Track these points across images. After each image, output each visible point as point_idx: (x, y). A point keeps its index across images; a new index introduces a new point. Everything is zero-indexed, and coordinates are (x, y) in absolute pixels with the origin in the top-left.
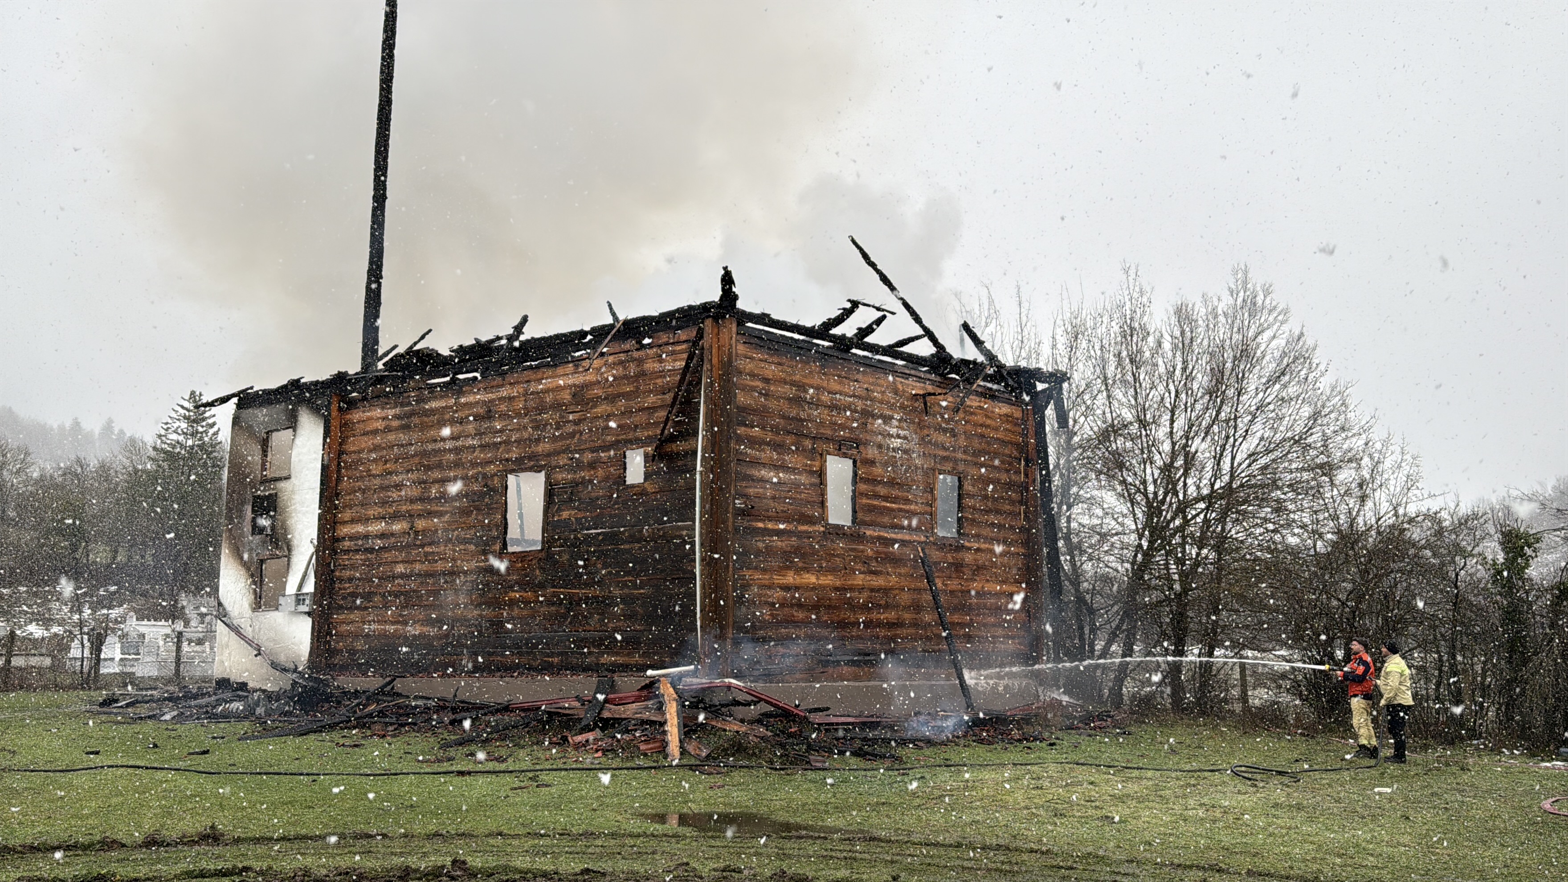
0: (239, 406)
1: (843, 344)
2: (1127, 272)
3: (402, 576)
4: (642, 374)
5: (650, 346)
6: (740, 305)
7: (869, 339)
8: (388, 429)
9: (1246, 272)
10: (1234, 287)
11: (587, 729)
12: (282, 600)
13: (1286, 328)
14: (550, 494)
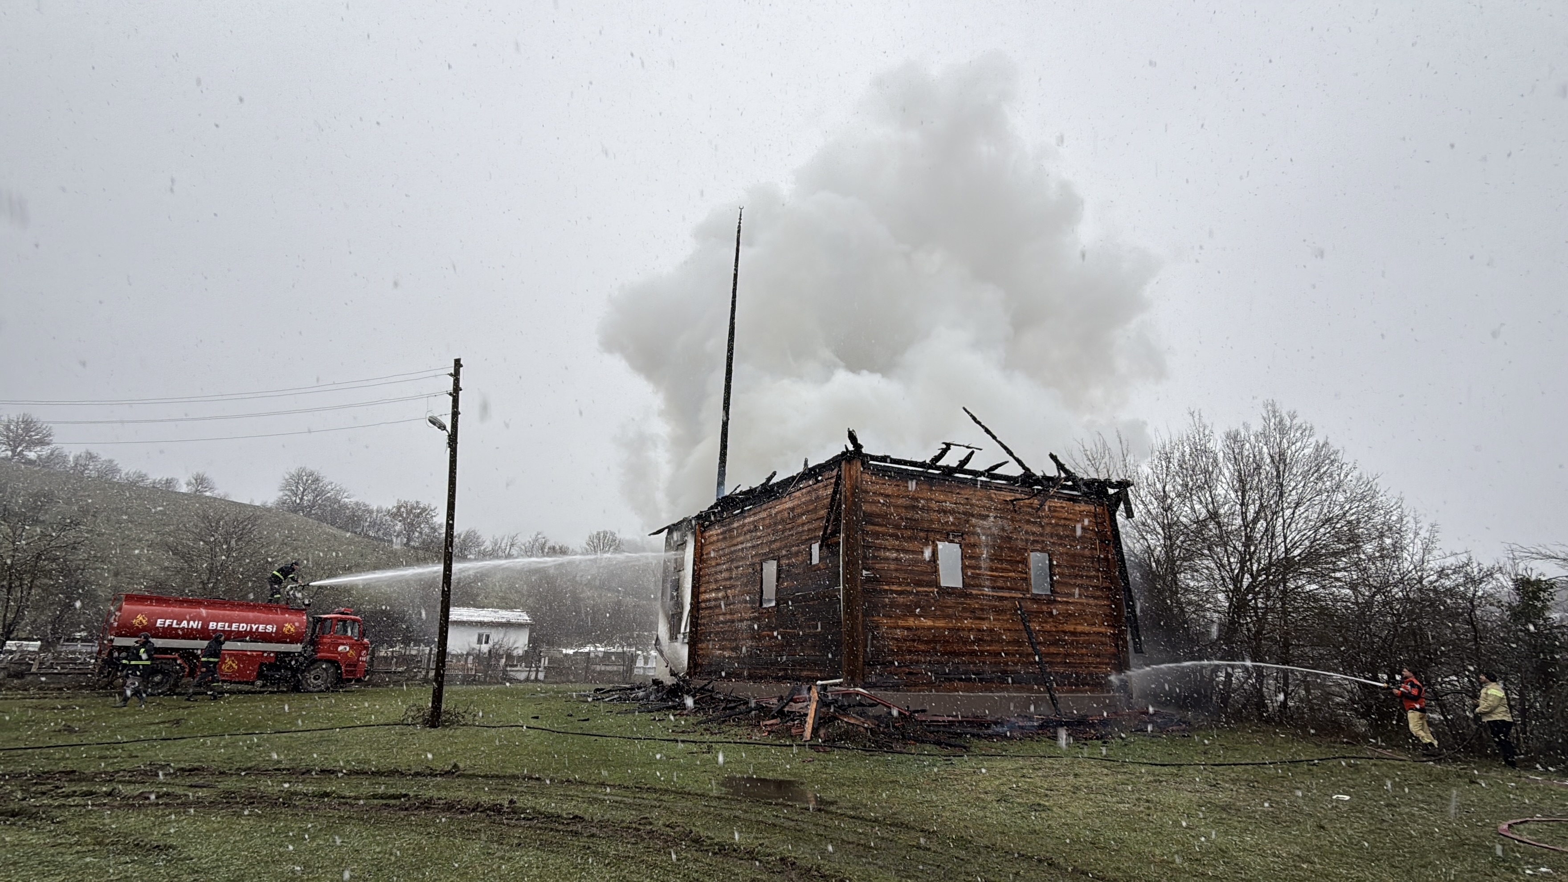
0: (669, 533)
1: (948, 471)
2: (1192, 414)
3: (722, 622)
4: (817, 497)
5: (822, 481)
6: (864, 451)
7: (966, 467)
8: (718, 541)
9: (1273, 405)
10: (1265, 415)
11: (774, 717)
12: (678, 636)
13: (1312, 440)
14: (779, 571)
